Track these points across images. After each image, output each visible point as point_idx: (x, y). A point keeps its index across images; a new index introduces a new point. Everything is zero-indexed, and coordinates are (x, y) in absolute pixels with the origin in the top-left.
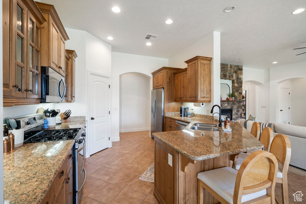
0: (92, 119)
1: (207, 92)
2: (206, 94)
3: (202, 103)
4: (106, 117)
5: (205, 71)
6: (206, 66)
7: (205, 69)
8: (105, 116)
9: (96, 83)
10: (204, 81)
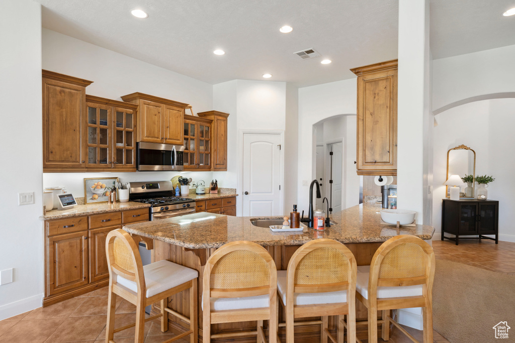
0: (247, 193)
1: (383, 148)
2: (382, 155)
3: (378, 177)
4: (273, 194)
5: (377, 97)
6: (382, 85)
7: (377, 92)
8: (271, 192)
9: (253, 144)
10: (376, 122)
